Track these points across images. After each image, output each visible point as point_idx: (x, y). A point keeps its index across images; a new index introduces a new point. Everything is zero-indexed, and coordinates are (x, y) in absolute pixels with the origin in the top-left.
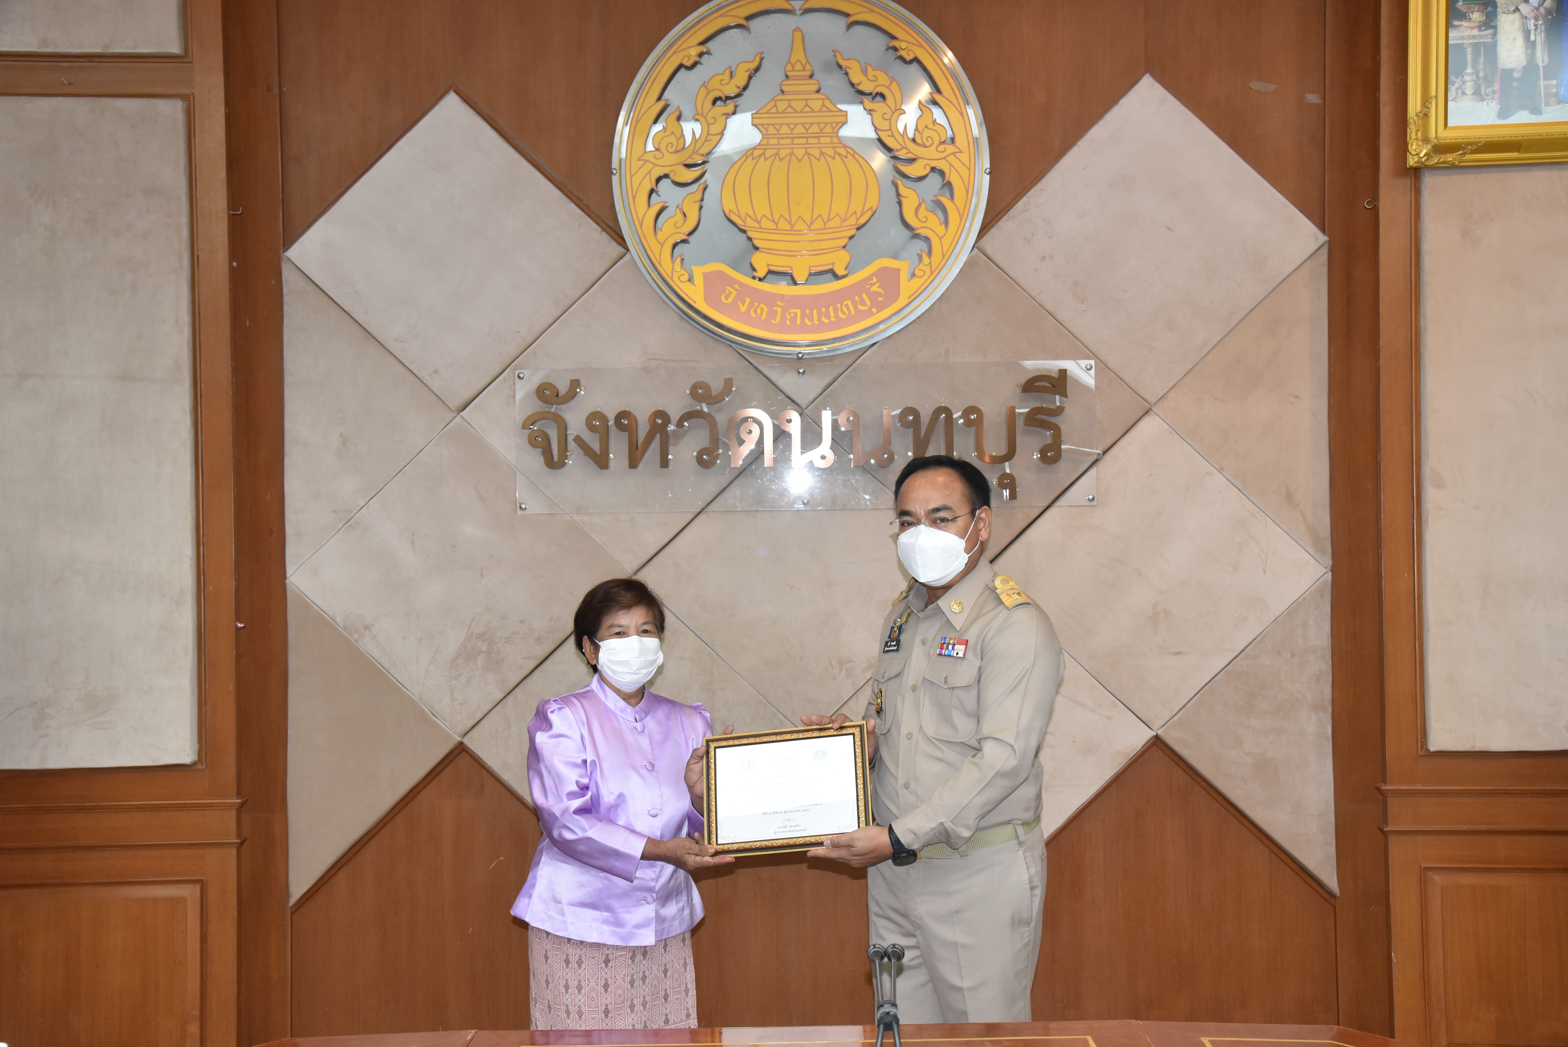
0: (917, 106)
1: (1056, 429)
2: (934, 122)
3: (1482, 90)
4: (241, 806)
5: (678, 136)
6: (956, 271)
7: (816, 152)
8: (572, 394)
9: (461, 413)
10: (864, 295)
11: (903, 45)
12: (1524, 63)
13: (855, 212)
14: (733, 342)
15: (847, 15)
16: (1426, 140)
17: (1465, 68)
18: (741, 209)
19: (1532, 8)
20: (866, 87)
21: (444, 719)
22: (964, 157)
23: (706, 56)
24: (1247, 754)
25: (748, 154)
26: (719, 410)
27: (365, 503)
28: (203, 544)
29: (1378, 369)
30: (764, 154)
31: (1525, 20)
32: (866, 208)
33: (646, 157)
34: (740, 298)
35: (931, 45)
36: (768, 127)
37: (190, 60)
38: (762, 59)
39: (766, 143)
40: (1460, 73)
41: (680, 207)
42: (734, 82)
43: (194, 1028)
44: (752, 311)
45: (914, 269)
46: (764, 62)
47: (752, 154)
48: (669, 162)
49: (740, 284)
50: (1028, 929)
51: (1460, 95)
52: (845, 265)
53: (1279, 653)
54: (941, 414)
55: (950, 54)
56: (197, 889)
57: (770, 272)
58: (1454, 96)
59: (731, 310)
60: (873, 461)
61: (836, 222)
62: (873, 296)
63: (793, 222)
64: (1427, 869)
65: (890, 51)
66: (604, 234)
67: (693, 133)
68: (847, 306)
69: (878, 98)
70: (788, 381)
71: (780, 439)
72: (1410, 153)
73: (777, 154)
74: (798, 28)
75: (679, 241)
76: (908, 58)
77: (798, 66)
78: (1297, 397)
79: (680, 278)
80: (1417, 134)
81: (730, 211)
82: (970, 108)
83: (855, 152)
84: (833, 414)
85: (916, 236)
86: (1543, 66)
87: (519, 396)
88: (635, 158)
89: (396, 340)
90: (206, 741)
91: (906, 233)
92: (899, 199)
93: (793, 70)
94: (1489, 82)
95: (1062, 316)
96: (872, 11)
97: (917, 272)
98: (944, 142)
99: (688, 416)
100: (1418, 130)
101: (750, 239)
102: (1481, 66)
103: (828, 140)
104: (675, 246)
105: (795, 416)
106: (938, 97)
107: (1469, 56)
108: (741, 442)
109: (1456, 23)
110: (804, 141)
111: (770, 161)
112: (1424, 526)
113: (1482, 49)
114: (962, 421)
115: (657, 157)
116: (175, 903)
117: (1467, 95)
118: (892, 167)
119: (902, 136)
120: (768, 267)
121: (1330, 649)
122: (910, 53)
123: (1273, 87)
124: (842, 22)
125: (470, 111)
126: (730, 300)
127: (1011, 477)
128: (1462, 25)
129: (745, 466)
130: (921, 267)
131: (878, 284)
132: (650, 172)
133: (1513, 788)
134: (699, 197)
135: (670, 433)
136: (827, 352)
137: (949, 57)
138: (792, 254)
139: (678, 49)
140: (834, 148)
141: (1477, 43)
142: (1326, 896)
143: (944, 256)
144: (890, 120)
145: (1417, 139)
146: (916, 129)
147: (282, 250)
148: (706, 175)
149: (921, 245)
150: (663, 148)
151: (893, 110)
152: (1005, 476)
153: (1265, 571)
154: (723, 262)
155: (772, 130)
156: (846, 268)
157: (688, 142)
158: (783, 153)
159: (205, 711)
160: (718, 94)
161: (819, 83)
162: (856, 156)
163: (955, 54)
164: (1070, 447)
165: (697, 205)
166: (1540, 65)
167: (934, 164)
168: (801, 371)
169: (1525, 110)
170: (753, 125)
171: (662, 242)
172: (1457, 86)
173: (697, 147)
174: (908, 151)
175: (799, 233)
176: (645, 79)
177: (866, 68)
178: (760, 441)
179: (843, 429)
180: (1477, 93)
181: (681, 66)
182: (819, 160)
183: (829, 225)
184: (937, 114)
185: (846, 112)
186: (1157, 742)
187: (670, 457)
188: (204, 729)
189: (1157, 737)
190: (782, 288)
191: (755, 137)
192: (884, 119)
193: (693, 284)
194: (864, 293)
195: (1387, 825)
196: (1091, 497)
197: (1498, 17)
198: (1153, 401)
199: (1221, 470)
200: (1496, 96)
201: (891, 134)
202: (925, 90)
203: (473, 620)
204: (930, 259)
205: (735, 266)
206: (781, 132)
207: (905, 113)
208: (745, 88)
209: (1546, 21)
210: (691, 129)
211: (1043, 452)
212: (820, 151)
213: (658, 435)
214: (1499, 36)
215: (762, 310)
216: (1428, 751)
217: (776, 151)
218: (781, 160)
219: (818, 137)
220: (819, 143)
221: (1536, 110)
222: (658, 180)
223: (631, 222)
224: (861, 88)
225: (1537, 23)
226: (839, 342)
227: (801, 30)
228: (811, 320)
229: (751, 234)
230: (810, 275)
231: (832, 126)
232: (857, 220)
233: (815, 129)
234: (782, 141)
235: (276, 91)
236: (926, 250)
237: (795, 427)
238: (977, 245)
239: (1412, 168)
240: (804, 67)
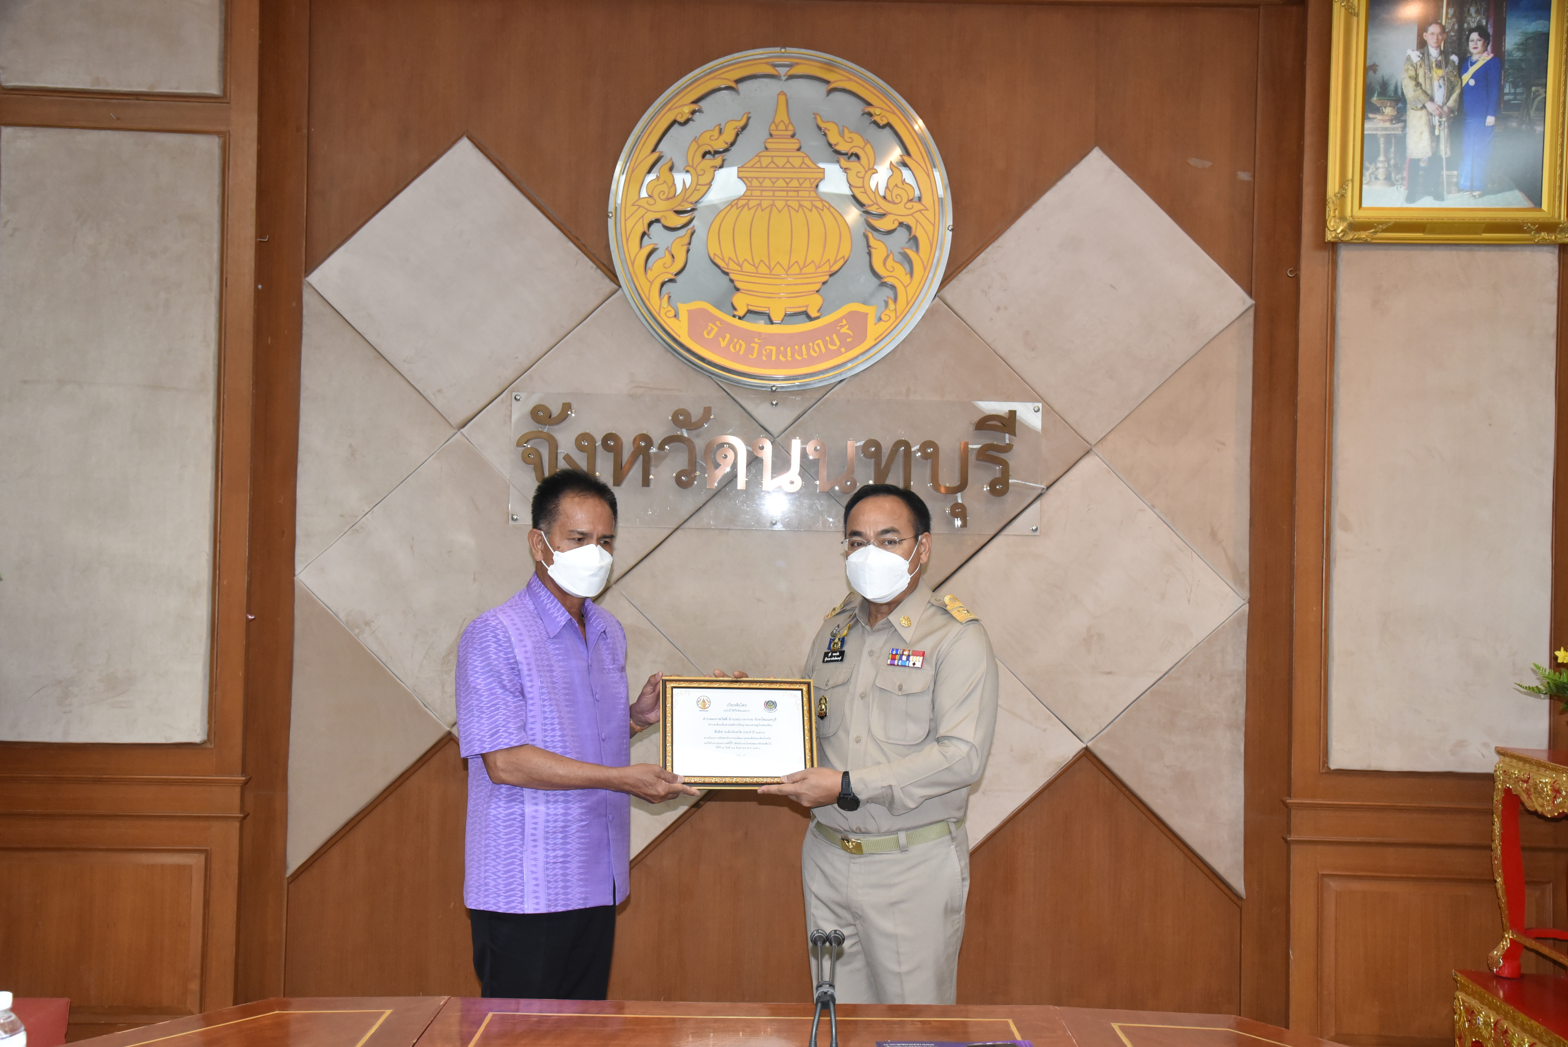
0: (889, 167)
1: (1005, 464)
2: (904, 181)
3: (1393, 175)
4: (246, 783)
5: (670, 185)
6: (919, 317)
7: (795, 205)
8: (563, 417)
9: (461, 430)
10: (834, 336)
11: (878, 111)
12: (1430, 155)
13: (829, 260)
14: (712, 374)
15: (827, 82)
16: (1342, 218)
17: (1378, 155)
18: (725, 253)
19: (1437, 106)
20: (843, 147)
21: (435, 710)
22: (929, 214)
23: (698, 113)
24: (1168, 767)
25: (733, 204)
26: (697, 436)
27: (370, 509)
28: (220, 541)
29: (1295, 422)
30: (747, 204)
31: (1430, 117)
32: (840, 256)
33: (640, 203)
34: (721, 334)
35: (903, 112)
36: (752, 180)
37: (228, 101)
38: (749, 119)
39: (750, 194)
40: (1374, 160)
41: (669, 249)
42: (723, 138)
43: (195, 986)
44: (731, 347)
45: (881, 314)
46: (751, 121)
47: (737, 204)
48: (661, 208)
49: (722, 321)
50: (958, 916)
51: (1373, 179)
52: (818, 308)
53: (1199, 676)
54: (901, 447)
55: (920, 122)
56: (202, 857)
57: (750, 311)
58: (1368, 180)
59: (712, 345)
60: (837, 488)
61: (811, 269)
62: (842, 337)
63: (772, 267)
64: (1324, 875)
65: (865, 116)
66: (599, 271)
67: (684, 182)
68: (818, 345)
69: (853, 158)
70: (762, 411)
71: (753, 464)
72: (1328, 229)
73: (760, 205)
74: (782, 92)
75: (667, 280)
76: (882, 123)
77: (782, 126)
78: (1223, 444)
79: (667, 314)
80: (1335, 212)
81: (715, 254)
82: (936, 171)
83: (830, 205)
84: (803, 443)
85: (884, 284)
86: (1446, 158)
87: (515, 417)
88: (629, 203)
89: (404, 361)
90: (215, 723)
91: (875, 282)
92: (869, 250)
93: (777, 130)
94: (1399, 170)
95: (1013, 362)
96: (850, 80)
97: (884, 317)
98: (912, 200)
99: (670, 440)
100: (1336, 209)
101: (732, 281)
102: (1392, 155)
103: (807, 194)
104: (663, 284)
105: (768, 446)
106: (907, 160)
107: (1382, 146)
108: (717, 466)
109: (1371, 116)
110: (784, 194)
111: (753, 211)
112: (1332, 565)
113: (1393, 140)
114: (919, 454)
115: (650, 203)
116: (181, 869)
117: (1379, 180)
118: (864, 222)
119: (874, 193)
120: (748, 307)
121: (1245, 673)
122: (884, 118)
123: (1208, 164)
124: (823, 88)
125: (481, 155)
126: (711, 336)
127: (962, 506)
128: (1376, 118)
129: (720, 488)
130: (887, 312)
131: (847, 326)
132: (642, 217)
133: (1402, 804)
134: (687, 240)
135: (652, 455)
136: (798, 386)
137: (919, 124)
138: (770, 296)
139: (673, 106)
140: (811, 201)
141: (1389, 135)
142: (1233, 897)
143: (908, 303)
144: (863, 178)
145: (1334, 217)
146: (887, 188)
147: (303, 276)
148: (694, 222)
149: (888, 292)
150: (655, 196)
151: (867, 169)
152: (956, 505)
153: (1189, 601)
154: (706, 301)
155: (755, 183)
156: (819, 311)
157: (679, 191)
158: (765, 204)
159: (216, 695)
160: (708, 148)
161: (800, 142)
162: (831, 209)
163: (924, 122)
164: (1017, 481)
165: (685, 248)
166: (1444, 157)
167: (901, 219)
168: (774, 403)
169: (1430, 196)
170: (739, 177)
171: (651, 280)
172: (1371, 171)
173: (687, 195)
174: (878, 207)
175: (777, 277)
176: (642, 132)
177: (843, 130)
178: (734, 466)
179: (811, 457)
180: (1388, 179)
181: (674, 122)
182: (797, 211)
183: (805, 271)
184: (907, 174)
185: (824, 169)
186: (1087, 754)
187: (651, 477)
188: (213, 712)
189: (1087, 749)
190: (760, 327)
191: (740, 189)
192: (858, 177)
193: (678, 319)
194: (834, 334)
195: (1290, 834)
196: (1034, 528)
197: (1408, 113)
198: (1093, 442)
199: (1152, 507)
200: (1405, 182)
201: (864, 191)
202: (896, 153)
203: (465, 620)
204: (895, 305)
205: (718, 306)
206: (764, 185)
207: (877, 172)
208: (733, 144)
209: (1449, 119)
210: (681, 179)
211: (992, 485)
212: (799, 203)
213: (641, 457)
214: (1408, 130)
215: (741, 345)
216: (1329, 768)
217: (758, 202)
218: (763, 210)
219: (798, 191)
220: (798, 196)
221: (1439, 197)
222: (650, 224)
223: (624, 261)
224: (837, 148)
225: (1440, 120)
226: (810, 377)
227: (786, 95)
228: (785, 356)
229: (733, 276)
230: (786, 315)
231: (810, 182)
232: (831, 267)
233: (794, 183)
234: (764, 193)
235: (305, 131)
236: (892, 297)
237: (767, 453)
238: (939, 294)
239: (1329, 242)
240: (787, 127)
